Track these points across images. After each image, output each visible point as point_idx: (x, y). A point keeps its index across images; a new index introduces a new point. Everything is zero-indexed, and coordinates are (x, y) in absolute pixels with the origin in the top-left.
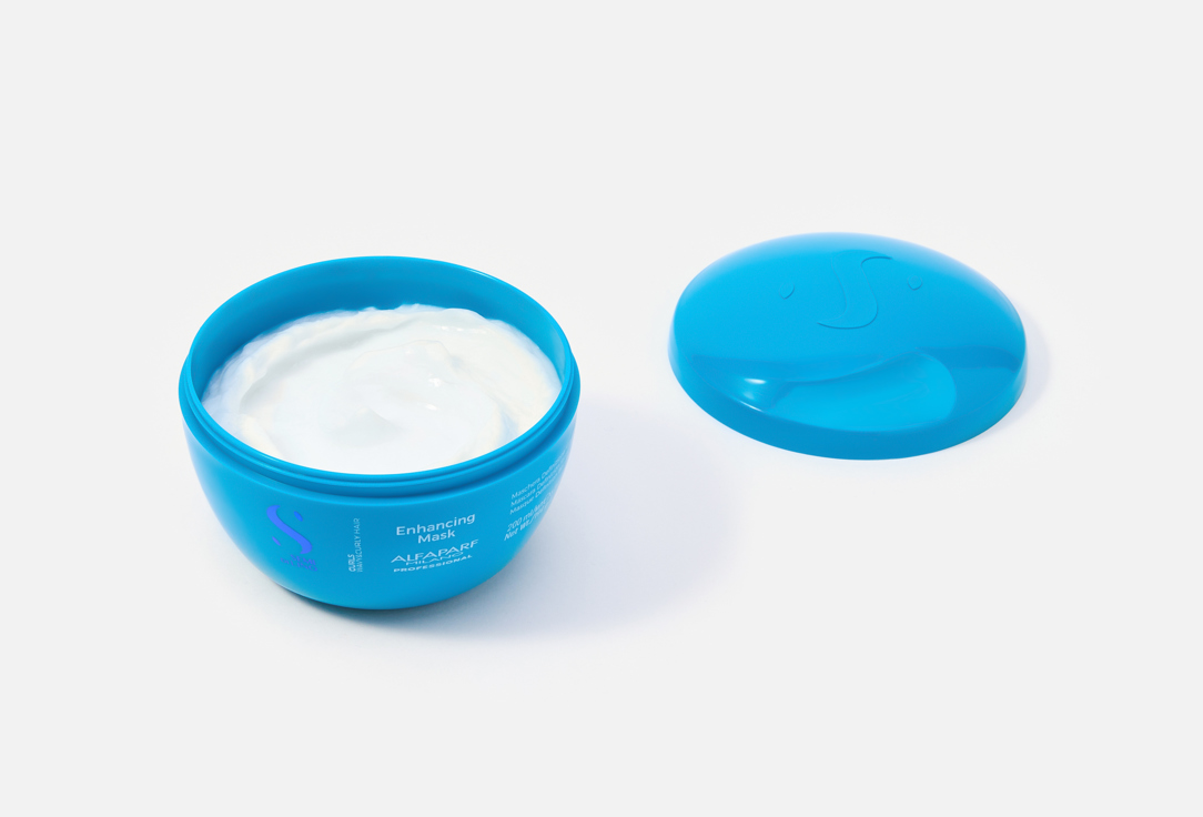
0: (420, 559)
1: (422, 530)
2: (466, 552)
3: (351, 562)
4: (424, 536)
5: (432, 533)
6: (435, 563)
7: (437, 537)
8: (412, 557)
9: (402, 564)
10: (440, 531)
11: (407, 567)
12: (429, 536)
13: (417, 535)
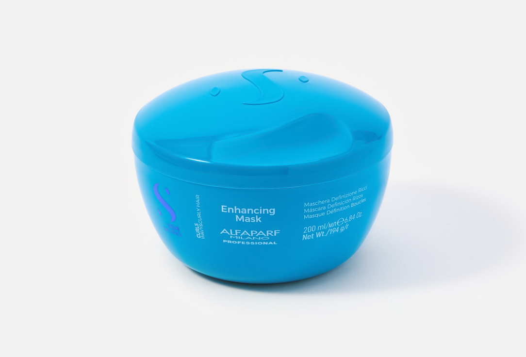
0: (239, 235)
1: (238, 211)
2: (272, 239)
3: (197, 230)
4: (240, 216)
5: (245, 215)
6: (250, 241)
7: (248, 220)
8: (234, 232)
9: (227, 237)
10: (250, 215)
11: (232, 240)
12: (243, 217)
13: (235, 214)
